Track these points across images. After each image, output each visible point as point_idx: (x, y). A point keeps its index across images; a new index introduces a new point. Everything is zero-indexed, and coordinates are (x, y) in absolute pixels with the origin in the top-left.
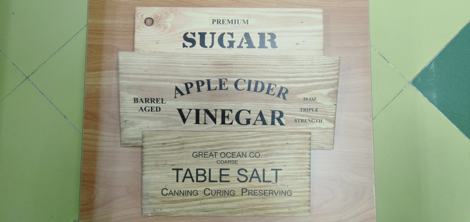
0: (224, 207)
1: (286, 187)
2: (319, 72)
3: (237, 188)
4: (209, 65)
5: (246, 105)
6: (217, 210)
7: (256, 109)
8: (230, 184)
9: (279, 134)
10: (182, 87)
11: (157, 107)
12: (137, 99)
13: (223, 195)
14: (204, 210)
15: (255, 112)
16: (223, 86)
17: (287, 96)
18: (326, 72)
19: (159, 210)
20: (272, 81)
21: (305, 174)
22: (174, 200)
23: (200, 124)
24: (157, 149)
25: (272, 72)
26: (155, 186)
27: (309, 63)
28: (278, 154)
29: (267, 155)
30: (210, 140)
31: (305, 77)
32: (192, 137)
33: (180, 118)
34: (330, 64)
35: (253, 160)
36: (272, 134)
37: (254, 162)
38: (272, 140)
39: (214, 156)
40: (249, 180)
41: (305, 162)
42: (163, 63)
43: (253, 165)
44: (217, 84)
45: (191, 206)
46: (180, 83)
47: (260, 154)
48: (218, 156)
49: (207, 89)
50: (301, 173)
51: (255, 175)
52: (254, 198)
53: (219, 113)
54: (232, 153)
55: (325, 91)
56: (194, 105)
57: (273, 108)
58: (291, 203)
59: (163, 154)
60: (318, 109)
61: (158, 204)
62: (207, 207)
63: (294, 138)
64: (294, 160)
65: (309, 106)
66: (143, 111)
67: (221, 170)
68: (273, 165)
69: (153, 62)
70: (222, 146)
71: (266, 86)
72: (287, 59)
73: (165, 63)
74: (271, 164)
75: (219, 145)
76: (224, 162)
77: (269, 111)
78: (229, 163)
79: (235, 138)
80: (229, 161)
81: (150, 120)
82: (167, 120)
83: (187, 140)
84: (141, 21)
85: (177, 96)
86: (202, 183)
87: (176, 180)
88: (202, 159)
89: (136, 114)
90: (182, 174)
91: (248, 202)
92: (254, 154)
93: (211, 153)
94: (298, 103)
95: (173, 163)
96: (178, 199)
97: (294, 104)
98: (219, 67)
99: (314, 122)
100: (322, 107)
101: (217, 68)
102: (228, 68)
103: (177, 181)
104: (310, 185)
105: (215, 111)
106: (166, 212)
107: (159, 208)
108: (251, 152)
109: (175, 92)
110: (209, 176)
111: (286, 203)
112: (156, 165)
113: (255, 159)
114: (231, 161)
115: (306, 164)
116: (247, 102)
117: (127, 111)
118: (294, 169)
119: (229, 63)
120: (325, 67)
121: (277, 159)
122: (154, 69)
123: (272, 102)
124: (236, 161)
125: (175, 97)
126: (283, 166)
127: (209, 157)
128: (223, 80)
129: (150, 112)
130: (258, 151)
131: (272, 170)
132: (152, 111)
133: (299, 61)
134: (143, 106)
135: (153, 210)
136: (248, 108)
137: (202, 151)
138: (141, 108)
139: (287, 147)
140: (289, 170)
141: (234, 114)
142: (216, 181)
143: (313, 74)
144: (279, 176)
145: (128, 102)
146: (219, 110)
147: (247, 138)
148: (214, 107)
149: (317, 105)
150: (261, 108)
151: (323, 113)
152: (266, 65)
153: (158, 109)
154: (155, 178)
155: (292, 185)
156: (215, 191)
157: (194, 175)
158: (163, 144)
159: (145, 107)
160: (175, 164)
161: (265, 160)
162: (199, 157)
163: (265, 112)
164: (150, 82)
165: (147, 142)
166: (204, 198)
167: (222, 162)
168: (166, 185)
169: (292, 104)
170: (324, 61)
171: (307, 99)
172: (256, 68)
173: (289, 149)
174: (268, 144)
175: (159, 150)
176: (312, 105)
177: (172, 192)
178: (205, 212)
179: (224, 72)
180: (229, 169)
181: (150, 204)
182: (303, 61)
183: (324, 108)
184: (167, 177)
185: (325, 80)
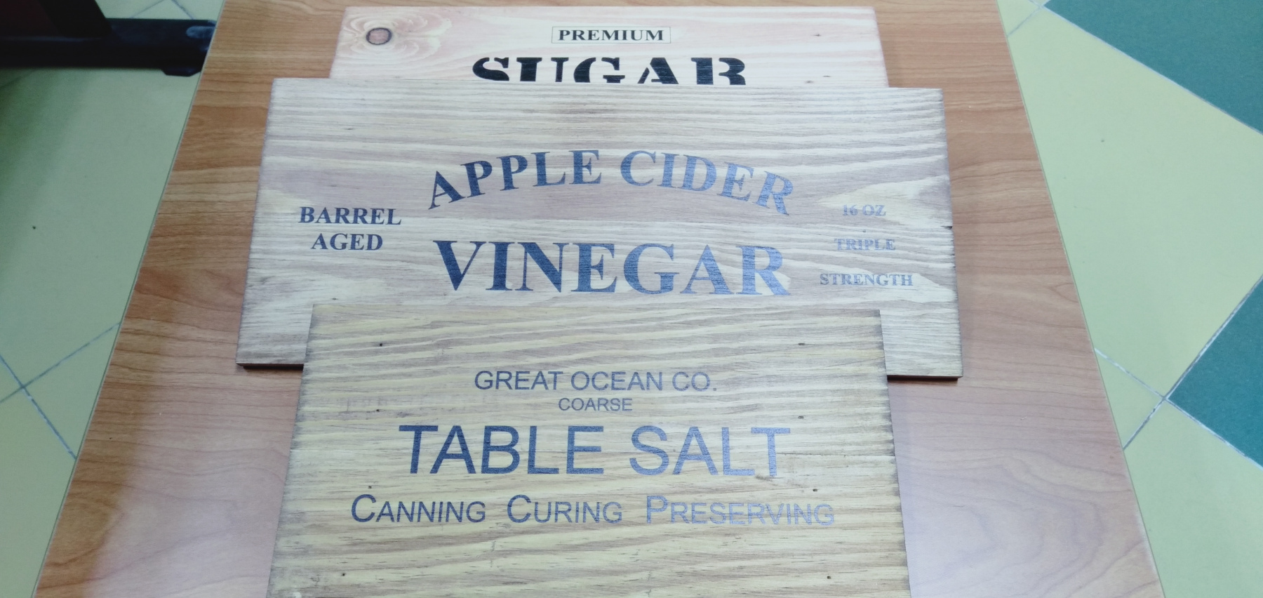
0: (580, 566)
1: (809, 491)
2: (884, 131)
3: (629, 496)
4: (543, 111)
5: (660, 231)
6: (553, 579)
7: (693, 243)
8: (605, 480)
9: (772, 314)
10: (456, 175)
11: (370, 237)
12: (312, 210)
13: (577, 521)
14: (506, 579)
15: (687, 251)
16: (585, 171)
17: (788, 200)
18: (904, 131)
19: (335, 578)
20: (739, 158)
21: (874, 447)
22: (397, 537)
23: (508, 290)
24: (356, 361)
25: (737, 132)
26: (332, 485)
27: (848, 106)
28: (770, 379)
29: (735, 382)
30: (538, 334)
31: (842, 145)
32: (478, 324)
33: (443, 272)
34: (913, 110)
35: (685, 399)
36: (749, 315)
37: (690, 405)
38: (750, 335)
39: (548, 385)
40: (671, 467)
41: (869, 404)
42: (403, 107)
43: (686, 414)
44: (566, 167)
45: (455, 561)
46: (453, 162)
47: (711, 377)
48: (564, 384)
49: (536, 182)
50: (858, 444)
51: (694, 447)
52: (692, 534)
53: (572, 256)
54: (614, 374)
55: (912, 188)
56: (492, 228)
57: (746, 238)
58: (833, 553)
59: (373, 377)
60: (894, 241)
61: (335, 552)
62: (517, 567)
63: (825, 328)
64: (829, 398)
65: (864, 232)
66: (324, 247)
67: (572, 430)
68: (757, 417)
69: (374, 106)
70: (578, 351)
71: (722, 172)
72: (781, 96)
73: (412, 107)
74: (748, 410)
75: (570, 349)
76: (586, 403)
77: (734, 248)
78: (602, 408)
79: (623, 328)
80: (602, 402)
81: (345, 278)
82: (402, 277)
83: (459, 333)
84: (357, 35)
85: (438, 201)
86: (503, 475)
87: (409, 467)
88: (508, 395)
89: (302, 258)
90: (432, 444)
91: (673, 547)
92: (689, 380)
93: (540, 374)
94: (826, 223)
95: (405, 407)
96: (409, 536)
97: (814, 228)
98: (574, 118)
99: (886, 282)
100: (905, 237)
101: (568, 120)
102: (602, 122)
103: (414, 469)
104: (896, 485)
105: (559, 249)
106: (358, 586)
107: (336, 570)
108: (679, 371)
109: (435, 190)
110: (530, 451)
111: (814, 553)
112: (343, 414)
113: (694, 397)
114: (609, 403)
115: (876, 414)
116: (661, 220)
117: (274, 248)
118: (832, 431)
119: (604, 106)
120: (899, 119)
121: (770, 394)
122: (375, 124)
123: (743, 220)
124: (626, 402)
125: (433, 206)
126: (793, 418)
127: (533, 388)
128: (584, 154)
129: (348, 250)
130: (704, 367)
131: (756, 431)
132: (353, 247)
133: (819, 100)
134: (325, 231)
135: (311, 575)
136: (666, 240)
137: (509, 366)
138: (321, 237)
139: (802, 354)
140: (817, 431)
141: (621, 258)
142: (555, 471)
143: (866, 138)
144: (782, 453)
145: (280, 220)
146: (571, 244)
147: (663, 328)
148: (556, 236)
149: (888, 230)
150: (708, 239)
151: (912, 254)
152: (717, 112)
153: (375, 242)
154: (333, 459)
155: (830, 485)
156: (550, 503)
157: (476, 449)
158: (377, 346)
159: (335, 234)
160: (410, 410)
161: (729, 398)
162: (497, 387)
163: (722, 251)
164: (359, 162)
165: (324, 338)
166: (508, 530)
167: (578, 405)
168: (370, 484)
169: (809, 228)
170: (896, 100)
171: (853, 212)
172: (687, 120)
173: (809, 362)
174: (735, 345)
175: (360, 365)
176: (872, 229)
177: (390, 510)
178: (506, 583)
179: (589, 132)
180: (599, 429)
181: (305, 551)
182: (830, 100)
183: (914, 238)
184: (378, 456)
185: (904, 155)
